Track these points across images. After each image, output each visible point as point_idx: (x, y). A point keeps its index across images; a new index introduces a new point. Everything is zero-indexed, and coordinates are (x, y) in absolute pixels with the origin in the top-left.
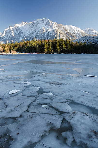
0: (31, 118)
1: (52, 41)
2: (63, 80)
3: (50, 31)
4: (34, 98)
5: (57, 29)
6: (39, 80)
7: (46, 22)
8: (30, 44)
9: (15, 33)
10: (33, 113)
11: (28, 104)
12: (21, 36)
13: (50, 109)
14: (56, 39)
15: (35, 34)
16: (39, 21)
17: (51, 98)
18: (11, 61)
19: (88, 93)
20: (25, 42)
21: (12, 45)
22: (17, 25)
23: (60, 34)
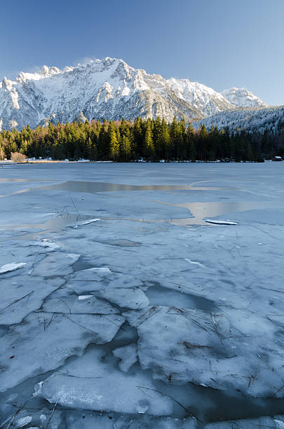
0: (46, 324)
1: (132, 124)
2: (145, 235)
3: (127, 94)
4: (61, 281)
5: (148, 88)
6: (82, 237)
7: (115, 68)
8: (67, 134)
9: (22, 101)
10: (55, 313)
11: (45, 294)
12: (40, 108)
13: (98, 303)
14: (144, 119)
15: (82, 103)
16: (95, 65)
17: (105, 280)
18: (11, 184)
19: (201, 265)
20: (54, 127)
21: (13, 137)
22: (28, 76)
23: (155, 105)
